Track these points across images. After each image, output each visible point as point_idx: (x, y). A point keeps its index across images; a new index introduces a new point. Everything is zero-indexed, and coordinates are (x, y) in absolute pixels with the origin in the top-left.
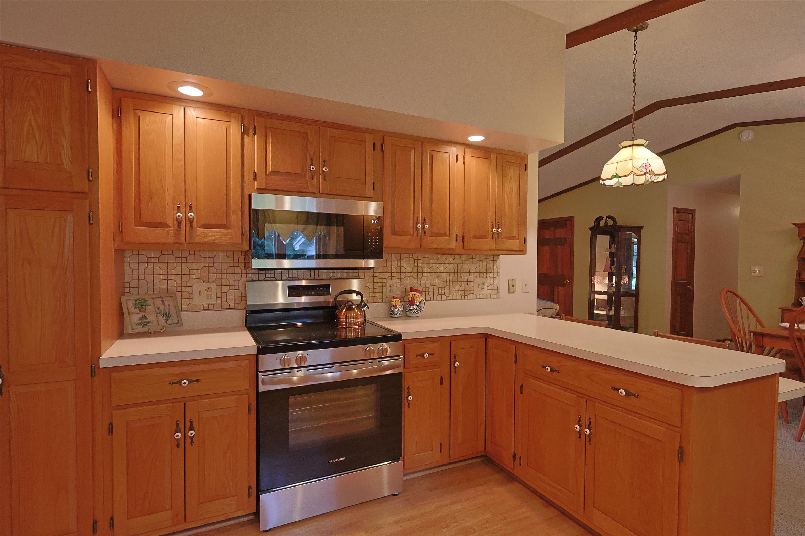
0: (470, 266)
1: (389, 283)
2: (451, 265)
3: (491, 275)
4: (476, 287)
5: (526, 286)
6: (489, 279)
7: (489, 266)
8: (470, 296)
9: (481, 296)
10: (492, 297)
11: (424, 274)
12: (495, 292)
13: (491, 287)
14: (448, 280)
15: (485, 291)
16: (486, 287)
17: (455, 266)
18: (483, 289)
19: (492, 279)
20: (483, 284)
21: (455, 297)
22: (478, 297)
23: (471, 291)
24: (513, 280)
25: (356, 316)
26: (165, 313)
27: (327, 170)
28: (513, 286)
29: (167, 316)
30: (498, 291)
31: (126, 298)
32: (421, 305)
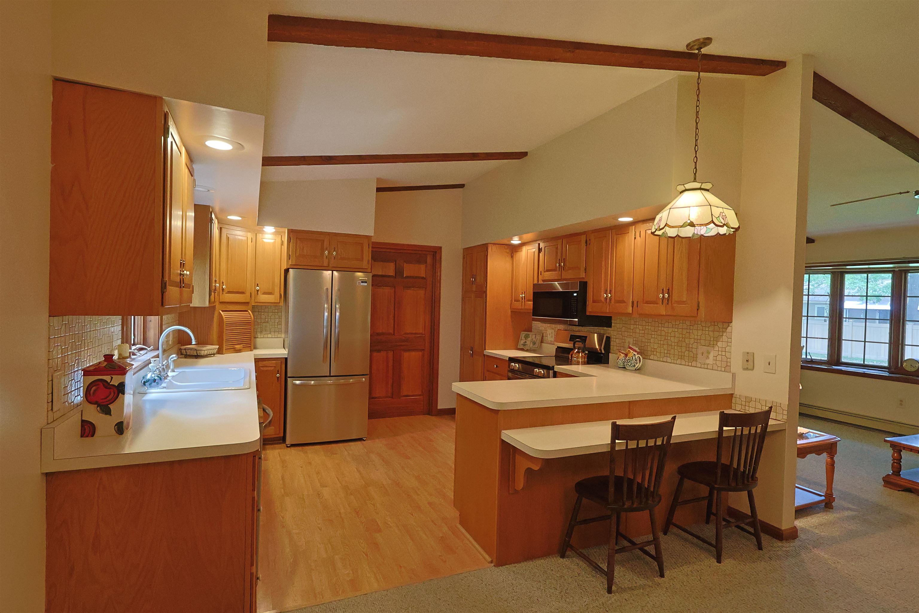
0: (695, 332)
1: (628, 340)
2: (676, 330)
3: (719, 344)
4: (699, 356)
5: (769, 365)
6: (716, 348)
7: (717, 334)
8: (694, 364)
9: (705, 366)
10: (719, 369)
11: (653, 336)
12: (724, 364)
13: (719, 358)
14: (673, 344)
15: (710, 361)
16: (711, 356)
17: (680, 330)
18: (708, 358)
19: (720, 349)
20: (709, 353)
21: (679, 361)
22: (703, 366)
23: (694, 358)
24: (748, 353)
25: (578, 358)
26: (534, 342)
27: (564, 264)
28: (747, 361)
29: (534, 343)
30: (729, 364)
31: (523, 332)
32: (632, 360)
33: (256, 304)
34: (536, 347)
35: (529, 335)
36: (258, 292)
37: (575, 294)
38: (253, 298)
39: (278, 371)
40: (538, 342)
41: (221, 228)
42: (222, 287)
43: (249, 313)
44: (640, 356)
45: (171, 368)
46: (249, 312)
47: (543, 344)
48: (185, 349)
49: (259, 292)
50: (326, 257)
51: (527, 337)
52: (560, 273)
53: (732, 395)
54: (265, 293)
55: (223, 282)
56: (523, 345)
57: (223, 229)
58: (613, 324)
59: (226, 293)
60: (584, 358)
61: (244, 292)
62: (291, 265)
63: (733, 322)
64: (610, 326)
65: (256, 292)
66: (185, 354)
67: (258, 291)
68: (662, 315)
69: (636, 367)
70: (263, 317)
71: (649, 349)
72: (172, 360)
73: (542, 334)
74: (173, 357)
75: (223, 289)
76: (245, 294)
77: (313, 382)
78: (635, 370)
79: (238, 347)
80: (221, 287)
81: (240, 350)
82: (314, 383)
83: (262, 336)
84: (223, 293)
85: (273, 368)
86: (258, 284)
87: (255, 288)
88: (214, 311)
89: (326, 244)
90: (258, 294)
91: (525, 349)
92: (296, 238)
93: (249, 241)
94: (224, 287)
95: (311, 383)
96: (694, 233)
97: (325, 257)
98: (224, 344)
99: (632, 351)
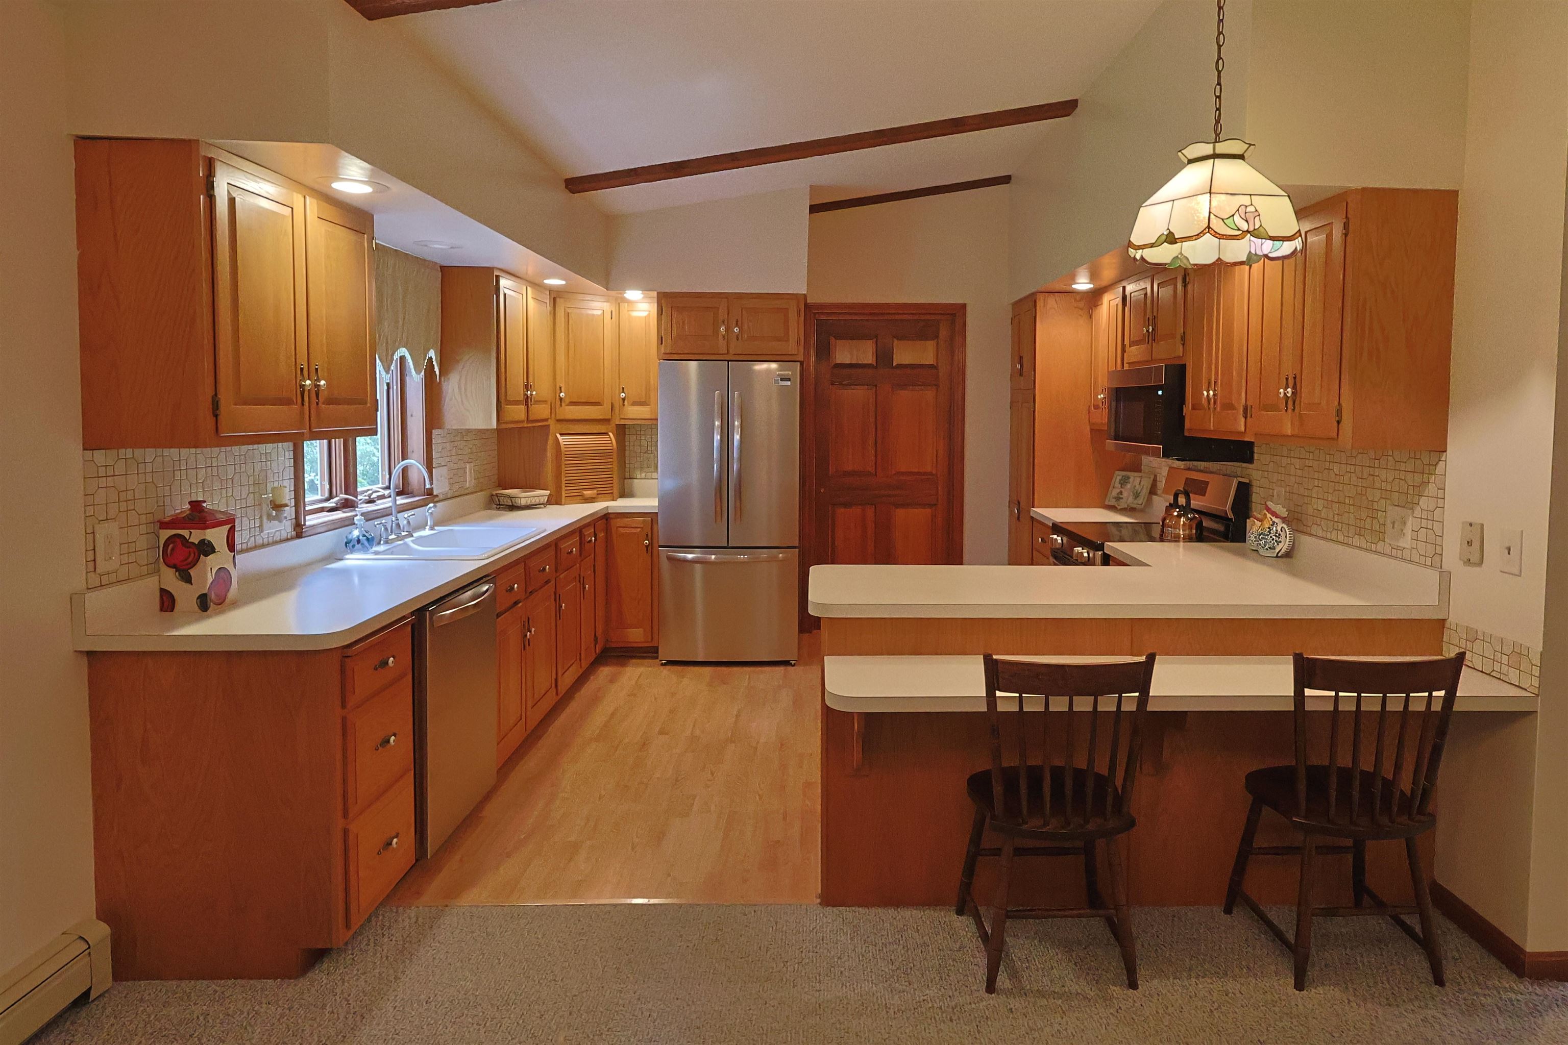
0: (1383, 474)
1: (1277, 490)
2: (1352, 469)
3: (1423, 502)
4: (1389, 528)
5: (1507, 553)
6: (1418, 512)
7: (1419, 478)
8: (1380, 547)
9: (1397, 554)
10: (1422, 560)
11: (1316, 483)
12: (1430, 550)
13: (1422, 533)
14: (1347, 501)
15: (1406, 542)
16: (1408, 529)
17: (1359, 470)
18: (1402, 533)
19: (1424, 515)
20: (1404, 522)
21: (1356, 540)
22: (1394, 553)
23: (1380, 535)
24: (1471, 525)
25: (1176, 526)
26: (1137, 492)
27: (1153, 329)
28: (1468, 542)
29: (1137, 496)
30: (1438, 550)
31: (1117, 472)
32: (1268, 535)
33: (622, 422)
34: (1140, 503)
35: (1129, 478)
36: (624, 402)
37: (1160, 393)
38: (617, 411)
39: (647, 535)
40: (1145, 492)
41: (554, 299)
42: (559, 396)
43: (610, 437)
44: (1285, 526)
45: (429, 524)
46: (609, 435)
47: (1154, 497)
48: (497, 496)
49: (626, 402)
50: (724, 337)
51: (1124, 481)
52: (1149, 347)
53: (1444, 620)
54: (635, 403)
55: (561, 388)
56: (1115, 498)
57: (558, 300)
58: (1256, 456)
59: (568, 405)
60: (1191, 528)
61: (599, 403)
62: (664, 353)
63: (1448, 451)
64: (1250, 460)
65: (621, 402)
66: (498, 503)
67: (624, 399)
68: (1284, 436)
69: (1277, 551)
70: (644, 443)
71: (1310, 510)
72: (430, 511)
73: (1152, 477)
74: (430, 508)
75: (561, 399)
76: (601, 406)
77: (713, 557)
78: (1277, 556)
79: (588, 493)
80: (557, 396)
81: (594, 498)
82: (715, 558)
83: (643, 475)
84: (561, 406)
85: (639, 529)
86: (623, 388)
87: (620, 395)
88: (548, 435)
89: (722, 313)
90: (624, 405)
91: (1119, 508)
92: (672, 307)
93: (607, 316)
94: (561, 395)
95: (711, 558)
96: (1250, 252)
97: (720, 337)
98: (564, 488)
99: (1269, 515)
